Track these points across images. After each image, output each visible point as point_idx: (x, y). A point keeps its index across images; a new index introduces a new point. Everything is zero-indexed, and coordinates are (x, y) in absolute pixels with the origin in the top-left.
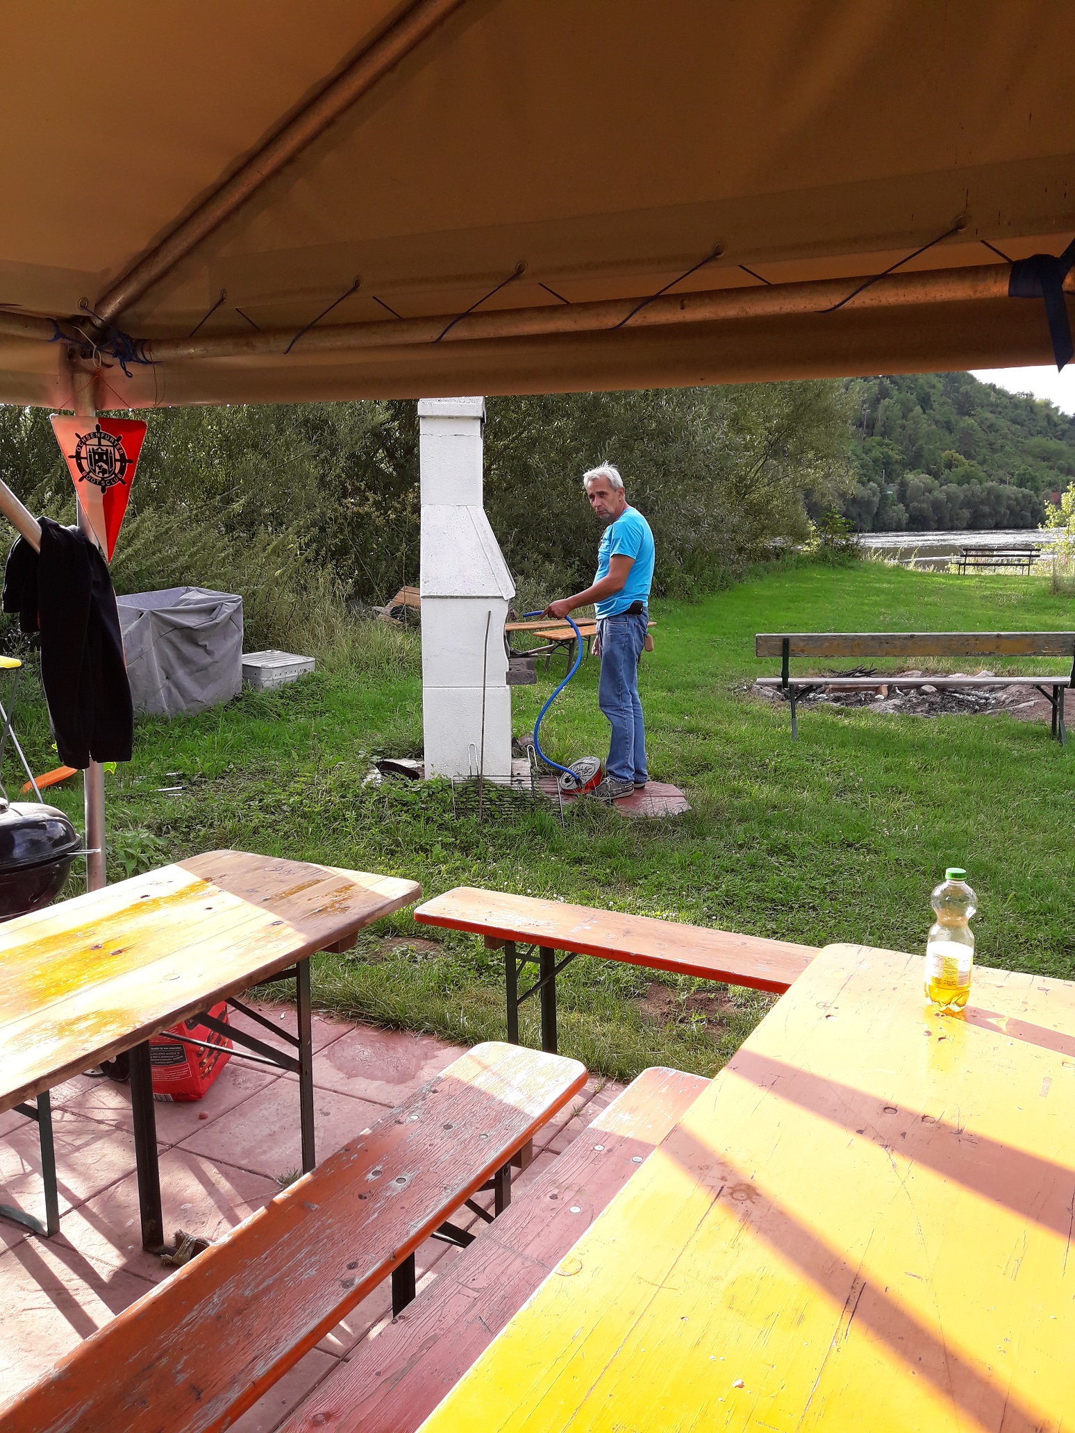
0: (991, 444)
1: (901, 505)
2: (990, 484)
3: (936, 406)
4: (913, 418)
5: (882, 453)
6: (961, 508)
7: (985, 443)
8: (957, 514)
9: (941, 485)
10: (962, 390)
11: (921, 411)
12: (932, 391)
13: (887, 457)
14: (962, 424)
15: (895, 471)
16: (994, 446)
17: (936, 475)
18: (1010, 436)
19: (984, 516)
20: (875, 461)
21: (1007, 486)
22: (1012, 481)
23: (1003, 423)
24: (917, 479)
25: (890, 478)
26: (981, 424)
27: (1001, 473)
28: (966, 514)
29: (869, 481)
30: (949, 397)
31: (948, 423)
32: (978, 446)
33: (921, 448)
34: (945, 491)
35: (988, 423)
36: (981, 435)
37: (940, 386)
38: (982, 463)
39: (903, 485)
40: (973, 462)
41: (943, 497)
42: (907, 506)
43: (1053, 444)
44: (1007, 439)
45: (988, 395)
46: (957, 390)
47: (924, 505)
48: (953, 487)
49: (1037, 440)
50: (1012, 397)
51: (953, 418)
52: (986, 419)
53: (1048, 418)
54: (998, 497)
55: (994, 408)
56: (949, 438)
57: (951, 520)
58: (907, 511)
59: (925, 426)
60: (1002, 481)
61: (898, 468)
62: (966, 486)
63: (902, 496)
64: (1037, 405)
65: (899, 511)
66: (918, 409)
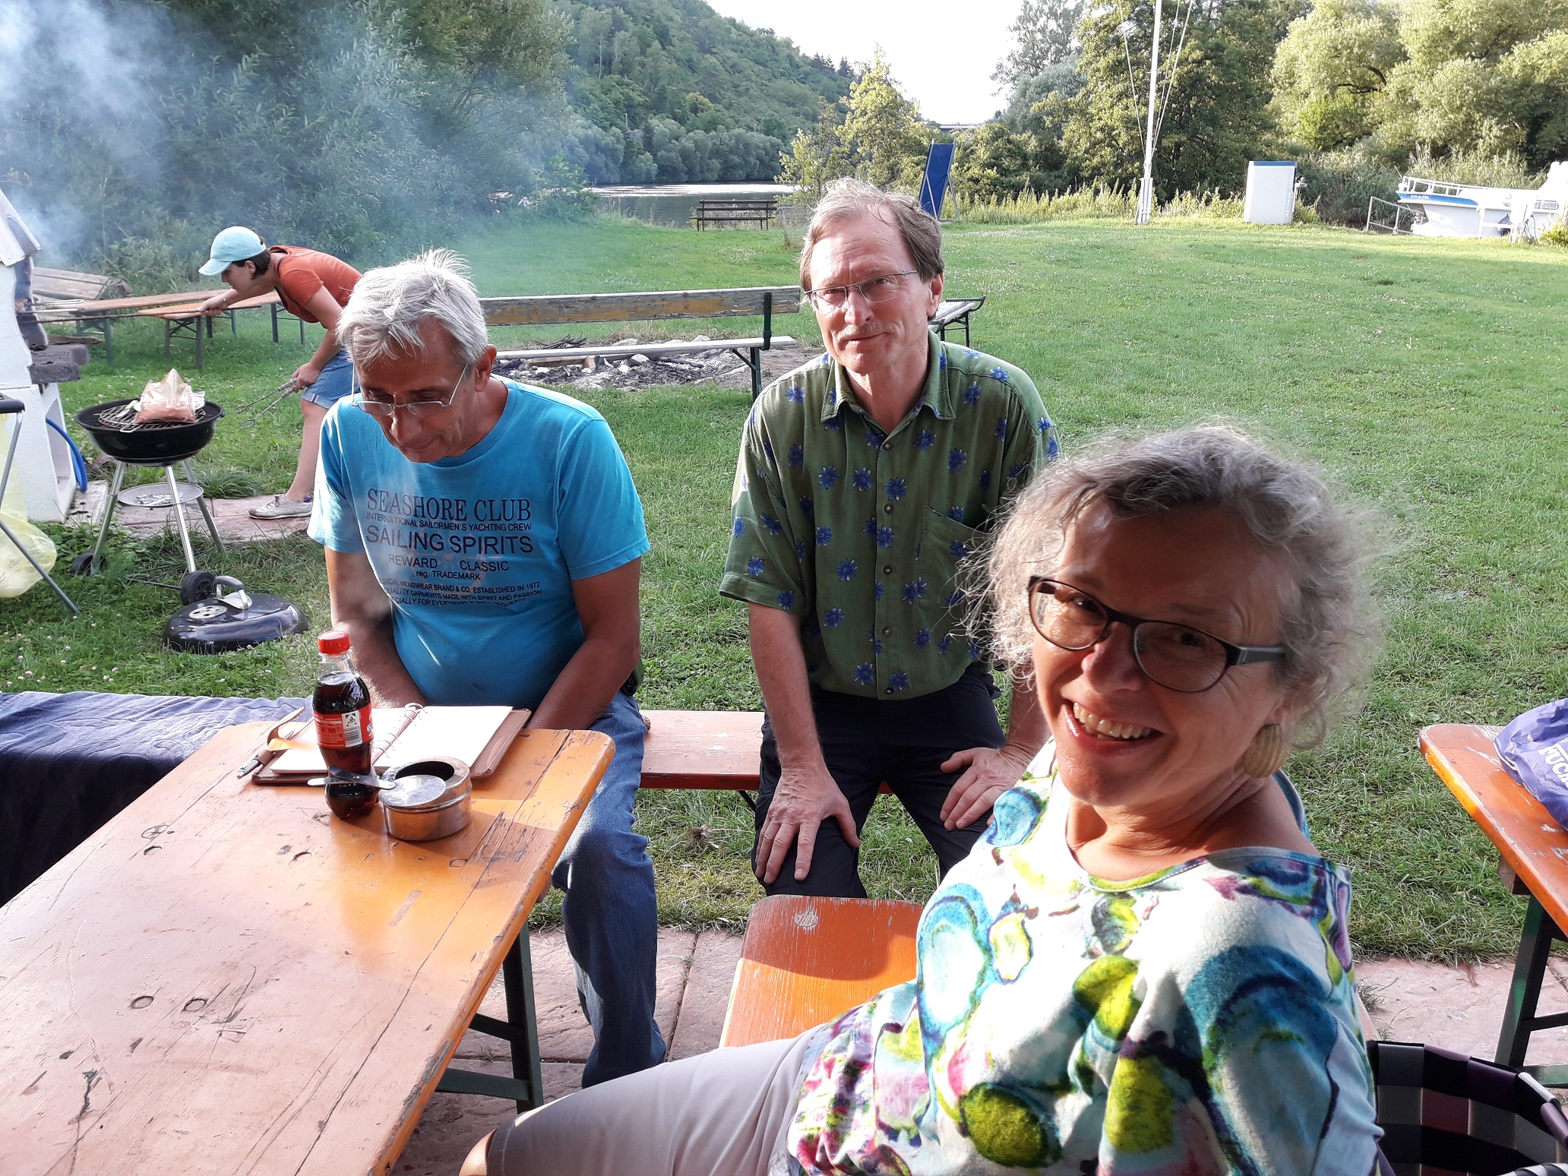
0: (736, 86)
1: (648, 154)
2: (737, 131)
3: (675, 41)
4: (652, 55)
5: (622, 93)
6: (710, 158)
7: (729, 85)
8: (707, 165)
9: (689, 131)
10: (700, 24)
11: (660, 47)
12: (669, 24)
13: (629, 98)
14: (704, 63)
15: (638, 115)
16: (740, 89)
17: (682, 121)
18: (754, 78)
19: (734, 167)
20: (617, 103)
21: (754, 133)
22: (759, 127)
23: (745, 63)
24: (662, 125)
25: (634, 123)
26: (723, 63)
27: (748, 119)
28: (716, 164)
29: (611, 125)
30: (688, 32)
31: (690, 61)
32: (723, 88)
33: (663, 90)
34: (692, 138)
35: (730, 62)
36: (725, 76)
37: (678, 18)
38: (728, 107)
39: (648, 131)
40: (720, 107)
41: (690, 145)
42: (655, 155)
43: (797, 88)
44: (751, 81)
45: (729, 31)
46: (695, 24)
47: (673, 154)
48: (699, 134)
49: (781, 82)
50: (752, 35)
51: (695, 56)
52: (729, 58)
53: (790, 58)
54: (747, 146)
55: (737, 46)
56: (692, 79)
57: (702, 172)
58: (655, 160)
59: (666, 65)
60: (751, 129)
61: (641, 111)
62: (713, 133)
63: (649, 144)
64: (779, 44)
65: (646, 162)
66: (656, 44)
